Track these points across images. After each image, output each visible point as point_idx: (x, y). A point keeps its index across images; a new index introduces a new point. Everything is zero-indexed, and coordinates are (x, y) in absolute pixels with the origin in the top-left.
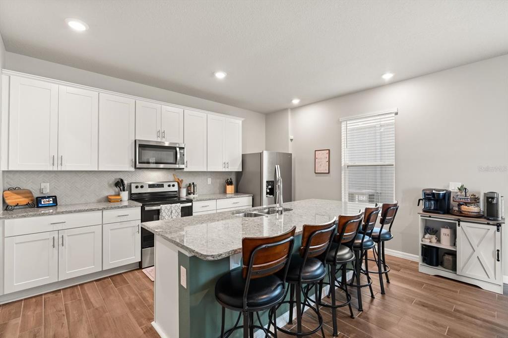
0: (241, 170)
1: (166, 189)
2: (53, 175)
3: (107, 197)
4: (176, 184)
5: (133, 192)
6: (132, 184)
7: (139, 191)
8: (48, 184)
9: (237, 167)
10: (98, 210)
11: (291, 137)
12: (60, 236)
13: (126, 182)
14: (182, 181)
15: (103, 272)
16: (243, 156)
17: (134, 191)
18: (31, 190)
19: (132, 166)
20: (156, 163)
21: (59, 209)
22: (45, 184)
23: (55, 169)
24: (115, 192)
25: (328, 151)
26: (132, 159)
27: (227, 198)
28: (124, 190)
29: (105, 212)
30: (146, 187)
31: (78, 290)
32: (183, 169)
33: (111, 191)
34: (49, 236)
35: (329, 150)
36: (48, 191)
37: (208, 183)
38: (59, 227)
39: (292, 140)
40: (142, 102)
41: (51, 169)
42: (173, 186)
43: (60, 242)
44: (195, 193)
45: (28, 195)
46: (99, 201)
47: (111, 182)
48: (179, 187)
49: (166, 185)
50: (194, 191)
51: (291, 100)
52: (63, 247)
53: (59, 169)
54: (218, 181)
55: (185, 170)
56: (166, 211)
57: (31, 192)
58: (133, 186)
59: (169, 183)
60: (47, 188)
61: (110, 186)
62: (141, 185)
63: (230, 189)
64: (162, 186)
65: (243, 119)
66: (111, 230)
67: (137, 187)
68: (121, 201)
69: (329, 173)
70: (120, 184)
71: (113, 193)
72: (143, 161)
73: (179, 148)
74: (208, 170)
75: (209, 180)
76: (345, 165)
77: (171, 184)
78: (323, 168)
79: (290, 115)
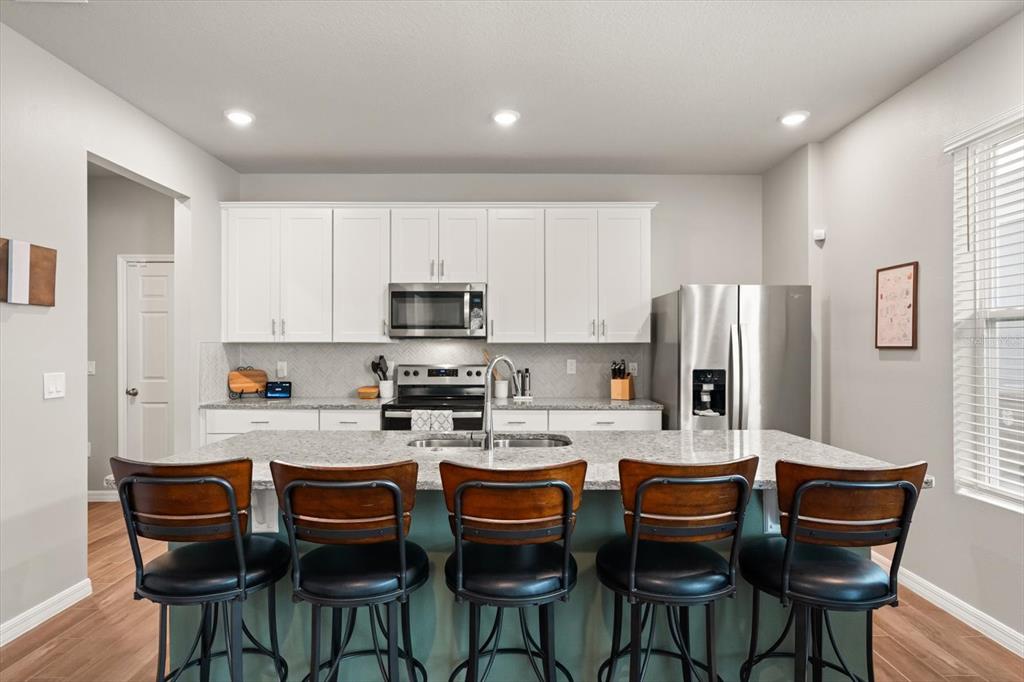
0: (649, 340)
1: (462, 379)
2: (291, 349)
4: (484, 370)
5: (399, 383)
6: (399, 369)
7: (411, 380)
8: (285, 363)
9: (635, 333)
10: (313, 408)
11: (819, 233)
13: (391, 365)
17: (403, 380)
18: (267, 372)
19: (385, 334)
20: (433, 327)
21: (295, 402)
22: (282, 364)
24: (373, 381)
25: (911, 269)
26: (385, 321)
27: (611, 409)
28: (385, 378)
30: (424, 373)
32: (485, 337)
33: (367, 381)
35: (916, 265)
36: (286, 374)
37: (569, 372)
39: (821, 242)
40: (402, 213)
41: (271, 339)
42: (478, 374)
44: (527, 392)
45: (262, 379)
46: (352, 396)
47: (366, 364)
49: (462, 374)
51: (779, 119)
54: (597, 367)
55: (489, 340)
56: (420, 423)
57: (265, 375)
59: (470, 369)
60: (283, 370)
61: (368, 369)
62: (414, 369)
63: (619, 387)
64: (454, 373)
65: (653, 204)
67: (407, 374)
69: (914, 346)
70: (379, 366)
71: (369, 383)
72: (401, 322)
73: (471, 293)
74: (549, 341)
75: (572, 366)
76: (974, 318)
77: (474, 370)
78: (896, 331)
79: (812, 164)
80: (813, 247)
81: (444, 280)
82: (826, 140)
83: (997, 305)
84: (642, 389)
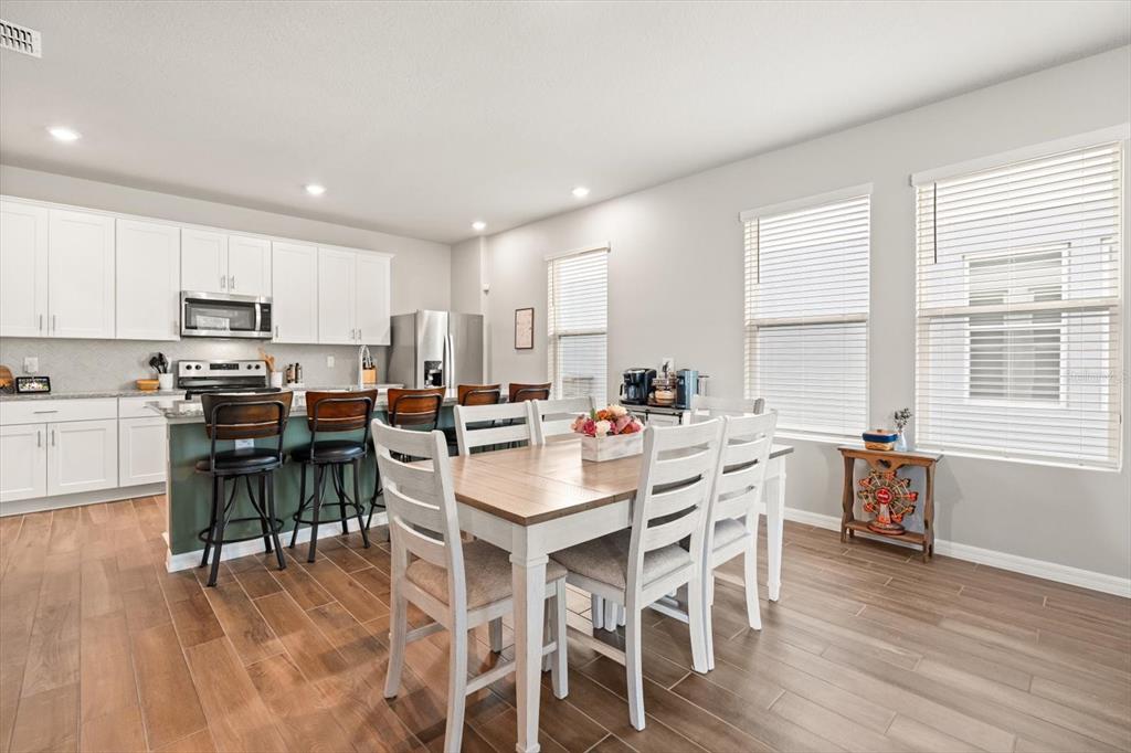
0: (389, 344)
1: (242, 372)
2: (44, 345)
3: (136, 382)
4: (263, 365)
5: (181, 375)
6: (181, 363)
7: (193, 373)
8: (36, 359)
9: (380, 339)
10: (112, 396)
11: (486, 287)
12: (50, 431)
13: (169, 360)
14: (272, 359)
15: (119, 490)
16: (392, 319)
17: (183, 373)
18: (9, 367)
19: (175, 333)
22: (30, 359)
23: (45, 335)
24: (151, 374)
25: (530, 311)
26: (175, 323)
28: (165, 372)
29: (122, 400)
30: (206, 367)
31: (77, 514)
32: (270, 339)
33: (144, 374)
34: (33, 430)
35: (533, 309)
36: (36, 369)
37: (328, 365)
38: (49, 418)
39: (486, 291)
40: (192, 232)
41: (37, 335)
42: (257, 367)
43: (50, 441)
44: (299, 380)
45: (5, 374)
46: (123, 388)
47: (143, 359)
48: (270, 370)
49: (243, 367)
50: (296, 377)
51: (472, 223)
52: (55, 448)
53: (51, 335)
54: (349, 362)
55: (274, 340)
57: (8, 371)
58: (182, 366)
59: (249, 364)
60: (34, 365)
61: (142, 365)
62: (197, 364)
63: (368, 374)
64: (235, 367)
65: (392, 256)
66: (133, 427)
67: (189, 368)
68: (159, 388)
69: (532, 348)
70: (158, 362)
71: (147, 377)
72: (193, 324)
73: (261, 304)
74: (321, 342)
75: (331, 361)
76: (554, 335)
77: (254, 364)
78: (525, 341)
79: (482, 247)
80: (483, 294)
81: (233, 292)
82: (490, 237)
83: (563, 329)
84: (382, 377)
